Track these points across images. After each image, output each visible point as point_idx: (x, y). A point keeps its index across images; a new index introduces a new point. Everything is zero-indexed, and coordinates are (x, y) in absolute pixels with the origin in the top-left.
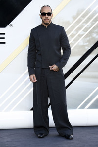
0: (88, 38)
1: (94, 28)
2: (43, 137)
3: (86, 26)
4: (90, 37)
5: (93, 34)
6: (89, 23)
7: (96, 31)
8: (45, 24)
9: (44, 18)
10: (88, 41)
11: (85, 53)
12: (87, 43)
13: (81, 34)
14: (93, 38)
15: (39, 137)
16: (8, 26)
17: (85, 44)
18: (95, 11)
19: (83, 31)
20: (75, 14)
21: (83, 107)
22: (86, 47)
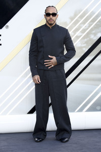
0: (86, 40)
1: (92, 29)
2: (40, 141)
3: (83, 27)
4: (88, 39)
5: (91, 35)
6: (87, 24)
7: (94, 32)
8: (49, 24)
9: (48, 18)
10: (86, 43)
11: (83, 54)
12: (85, 45)
13: (79, 35)
14: (91, 40)
15: (37, 141)
16: (4, 28)
17: (83, 45)
18: (92, 12)
19: (81, 32)
20: (72, 15)
21: (81, 110)
22: (84, 49)
